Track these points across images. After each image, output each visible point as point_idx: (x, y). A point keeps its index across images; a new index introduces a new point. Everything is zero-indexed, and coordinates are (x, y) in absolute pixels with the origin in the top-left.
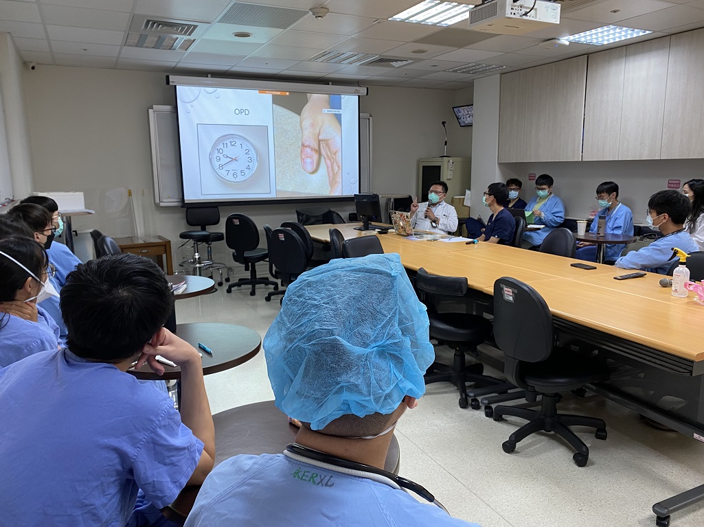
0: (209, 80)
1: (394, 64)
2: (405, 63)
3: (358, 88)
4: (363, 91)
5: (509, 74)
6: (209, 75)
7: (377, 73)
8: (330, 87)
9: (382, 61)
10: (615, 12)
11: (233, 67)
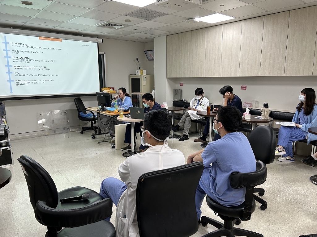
0: (12, 30)
1: (115, 27)
2: (121, 27)
3: (97, 39)
4: (100, 41)
5: (170, 36)
6: (12, 27)
7: (106, 31)
8: (82, 37)
9: (109, 25)
10: (221, 6)
11: (25, 23)
